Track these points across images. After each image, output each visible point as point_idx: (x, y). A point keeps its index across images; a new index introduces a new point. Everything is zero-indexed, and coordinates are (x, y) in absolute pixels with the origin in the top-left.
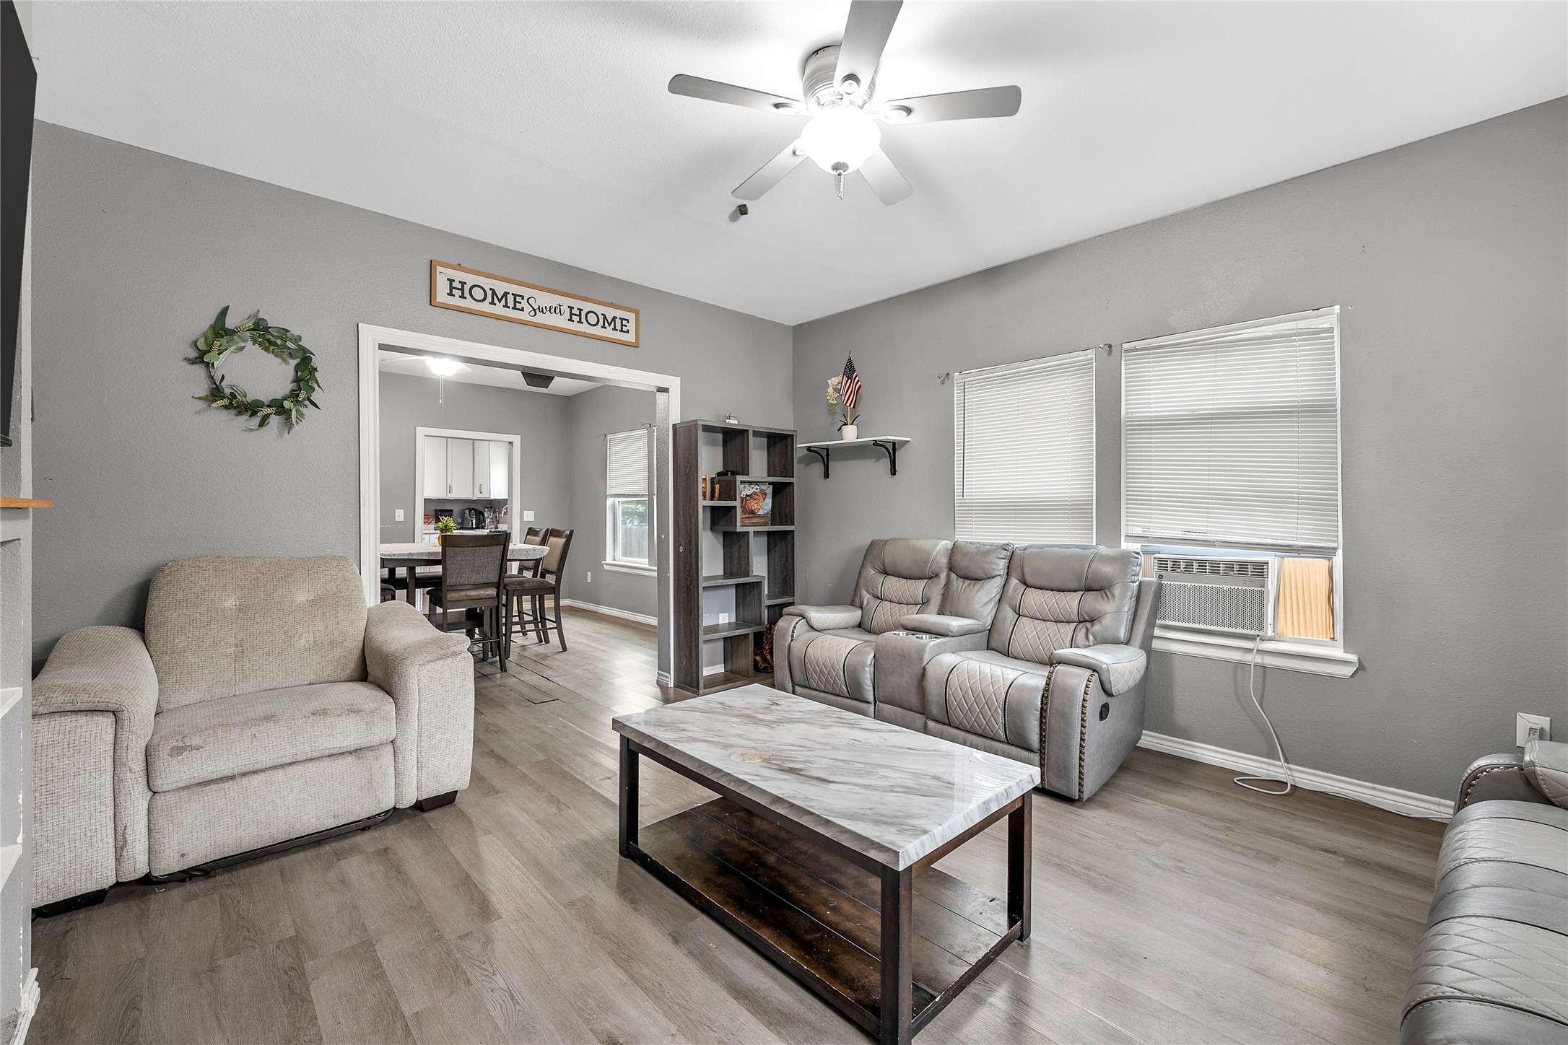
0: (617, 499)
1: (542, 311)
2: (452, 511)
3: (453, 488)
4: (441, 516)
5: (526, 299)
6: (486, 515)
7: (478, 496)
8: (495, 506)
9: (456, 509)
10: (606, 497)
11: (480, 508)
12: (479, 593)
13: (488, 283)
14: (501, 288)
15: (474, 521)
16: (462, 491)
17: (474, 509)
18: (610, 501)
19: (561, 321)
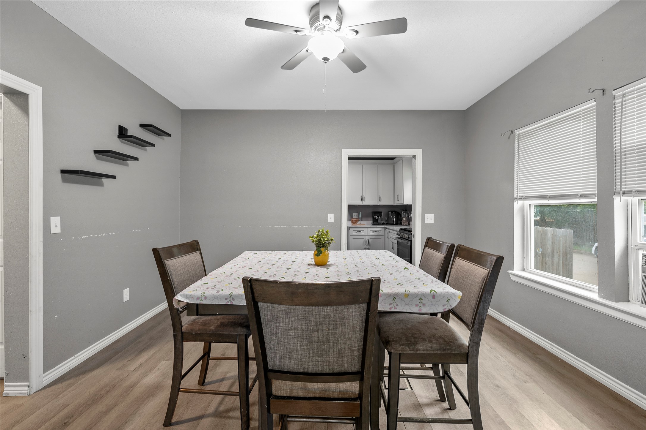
0: (527, 202)
2: (381, 212)
3: (382, 198)
4: (375, 216)
6: (403, 215)
7: (397, 203)
8: (408, 209)
9: (384, 211)
10: (513, 199)
11: (398, 210)
15: (394, 220)
16: (387, 201)
17: (394, 211)
18: (517, 205)
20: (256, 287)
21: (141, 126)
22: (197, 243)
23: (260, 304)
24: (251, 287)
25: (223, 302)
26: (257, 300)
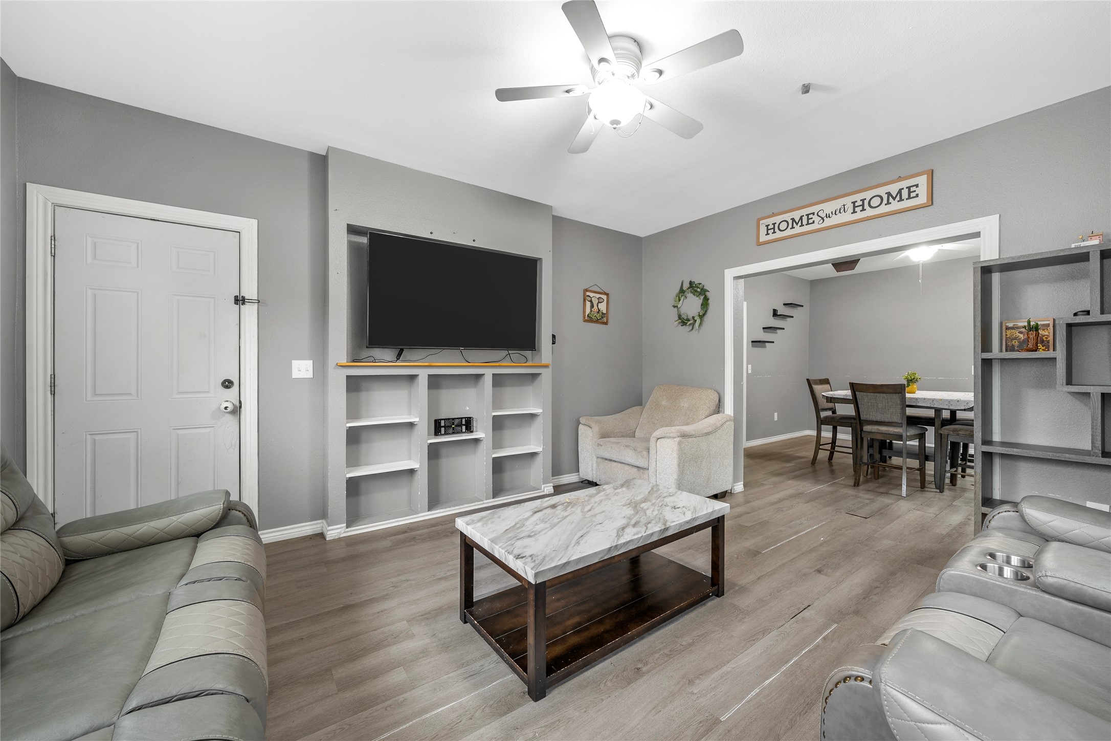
1: (829, 217)
5: (816, 214)
12: (888, 429)
13: (788, 217)
14: (796, 215)
19: (847, 217)
20: (854, 385)
21: (784, 304)
22: (828, 380)
23: (856, 393)
24: (853, 386)
25: (842, 397)
26: (855, 390)
